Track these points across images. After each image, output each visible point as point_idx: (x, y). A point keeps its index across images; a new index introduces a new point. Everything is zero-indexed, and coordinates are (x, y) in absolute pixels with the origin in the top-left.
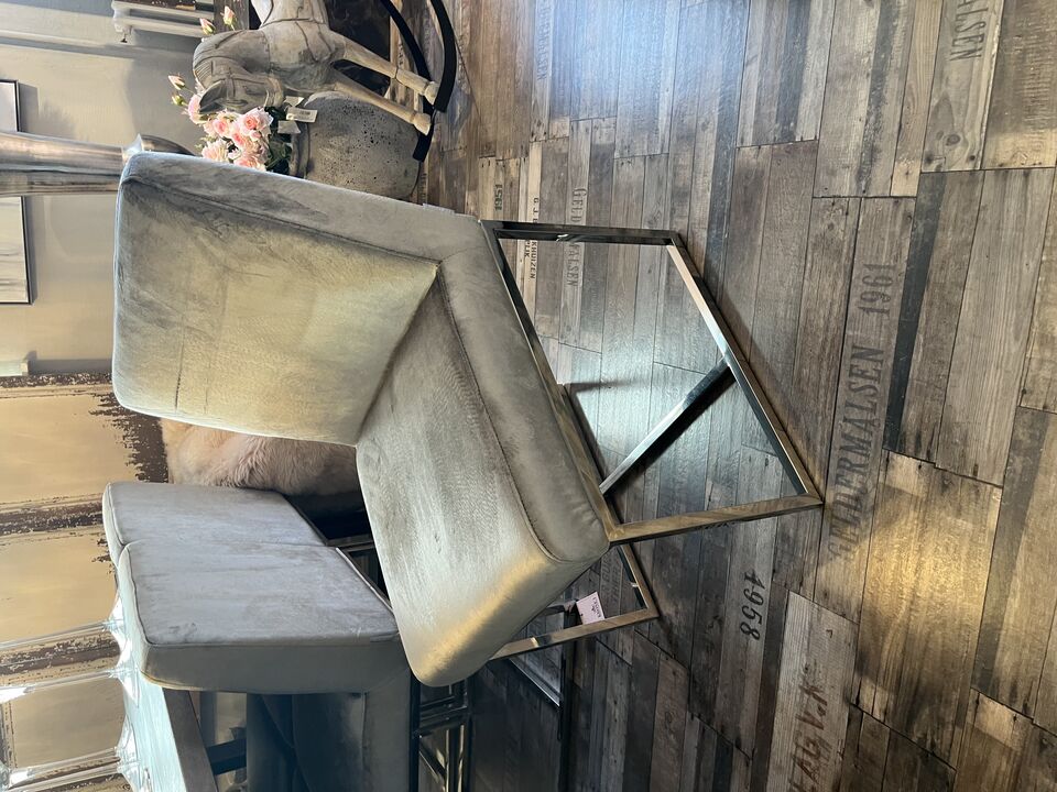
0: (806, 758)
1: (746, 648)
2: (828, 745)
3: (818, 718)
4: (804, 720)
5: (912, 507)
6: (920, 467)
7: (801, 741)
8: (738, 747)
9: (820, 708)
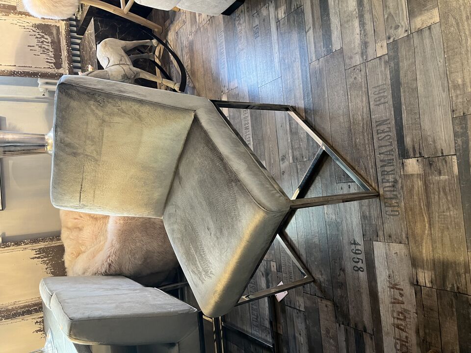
0: (400, 322)
1: (358, 278)
2: (408, 311)
3: (401, 299)
4: (394, 303)
5: (419, 180)
6: (418, 160)
7: (395, 315)
8: (365, 331)
9: (400, 294)
